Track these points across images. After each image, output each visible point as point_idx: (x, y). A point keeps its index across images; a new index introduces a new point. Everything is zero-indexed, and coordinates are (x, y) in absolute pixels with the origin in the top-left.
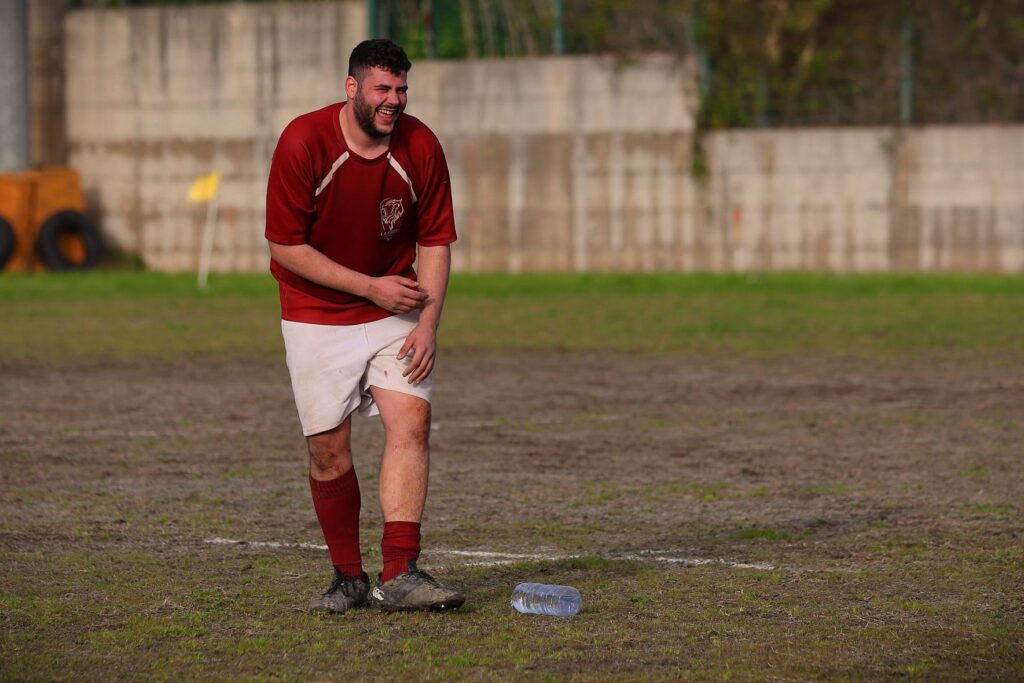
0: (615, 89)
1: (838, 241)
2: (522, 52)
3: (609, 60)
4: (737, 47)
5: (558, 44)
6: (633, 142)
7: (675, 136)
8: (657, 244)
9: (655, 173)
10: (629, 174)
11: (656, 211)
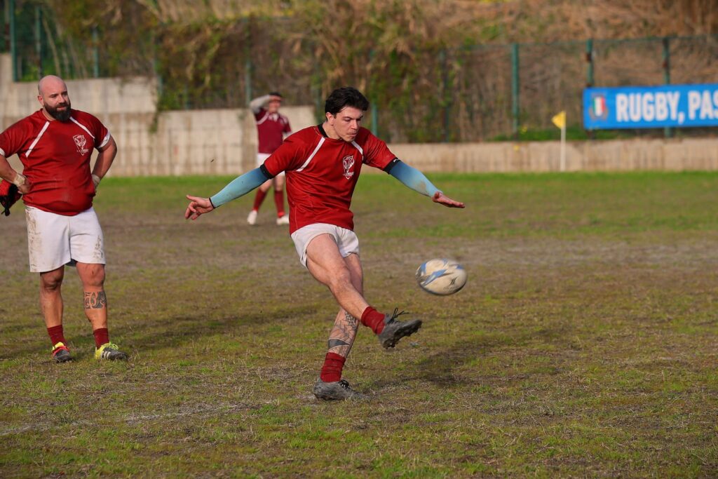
0: (121, 93)
1: (220, 161)
2: (81, 77)
3: (118, 80)
4: (174, 73)
5: (96, 73)
6: (130, 117)
7: (148, 114)
8: (141, 164)
9: (140, 131)
10: (128, 132)
11: (140, 149)
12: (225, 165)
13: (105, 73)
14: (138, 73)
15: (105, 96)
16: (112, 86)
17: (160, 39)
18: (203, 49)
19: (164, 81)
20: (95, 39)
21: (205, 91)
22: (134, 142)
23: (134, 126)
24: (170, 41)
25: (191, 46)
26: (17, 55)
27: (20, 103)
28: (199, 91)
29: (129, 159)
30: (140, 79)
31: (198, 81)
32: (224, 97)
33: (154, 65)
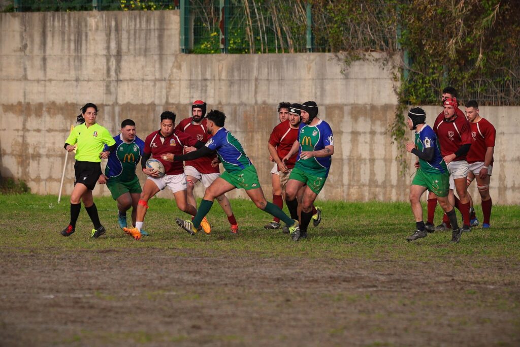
5: (308, 45)
6: (358, 111)
7: (386, 107)
8: (373, 182)
9: (373, 133)
10: (355, 134)
11: (372, 160)
13: (321, 46)
14: (371, 46)
15: (321, 78)
16: (332, 64)
19: (412, 59)
21: (474, 76)
22: (363, 150)
23: (363, 125)
26: (188, 12)
27: (192, 84)
28: (466, 75)
29: (354, 174)
32: (504, 87)
33: (398, 35)
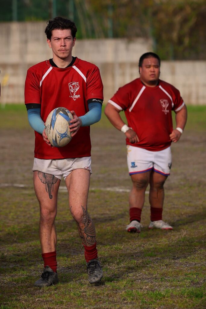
0: (127, 49)
1: (194, 96)
2: (99, 37)
3: (126, 40)
4: (164, 36)
12: (198, 98)
17: (155, 14)
18: (185, 21)
20: (110, 13)
21: (185, 49)
24: (162, 16)
25: (178, 19)
28: (181, 49)
30: (140, 40)
31: (180, 41)
